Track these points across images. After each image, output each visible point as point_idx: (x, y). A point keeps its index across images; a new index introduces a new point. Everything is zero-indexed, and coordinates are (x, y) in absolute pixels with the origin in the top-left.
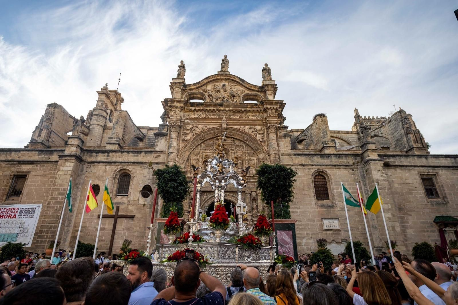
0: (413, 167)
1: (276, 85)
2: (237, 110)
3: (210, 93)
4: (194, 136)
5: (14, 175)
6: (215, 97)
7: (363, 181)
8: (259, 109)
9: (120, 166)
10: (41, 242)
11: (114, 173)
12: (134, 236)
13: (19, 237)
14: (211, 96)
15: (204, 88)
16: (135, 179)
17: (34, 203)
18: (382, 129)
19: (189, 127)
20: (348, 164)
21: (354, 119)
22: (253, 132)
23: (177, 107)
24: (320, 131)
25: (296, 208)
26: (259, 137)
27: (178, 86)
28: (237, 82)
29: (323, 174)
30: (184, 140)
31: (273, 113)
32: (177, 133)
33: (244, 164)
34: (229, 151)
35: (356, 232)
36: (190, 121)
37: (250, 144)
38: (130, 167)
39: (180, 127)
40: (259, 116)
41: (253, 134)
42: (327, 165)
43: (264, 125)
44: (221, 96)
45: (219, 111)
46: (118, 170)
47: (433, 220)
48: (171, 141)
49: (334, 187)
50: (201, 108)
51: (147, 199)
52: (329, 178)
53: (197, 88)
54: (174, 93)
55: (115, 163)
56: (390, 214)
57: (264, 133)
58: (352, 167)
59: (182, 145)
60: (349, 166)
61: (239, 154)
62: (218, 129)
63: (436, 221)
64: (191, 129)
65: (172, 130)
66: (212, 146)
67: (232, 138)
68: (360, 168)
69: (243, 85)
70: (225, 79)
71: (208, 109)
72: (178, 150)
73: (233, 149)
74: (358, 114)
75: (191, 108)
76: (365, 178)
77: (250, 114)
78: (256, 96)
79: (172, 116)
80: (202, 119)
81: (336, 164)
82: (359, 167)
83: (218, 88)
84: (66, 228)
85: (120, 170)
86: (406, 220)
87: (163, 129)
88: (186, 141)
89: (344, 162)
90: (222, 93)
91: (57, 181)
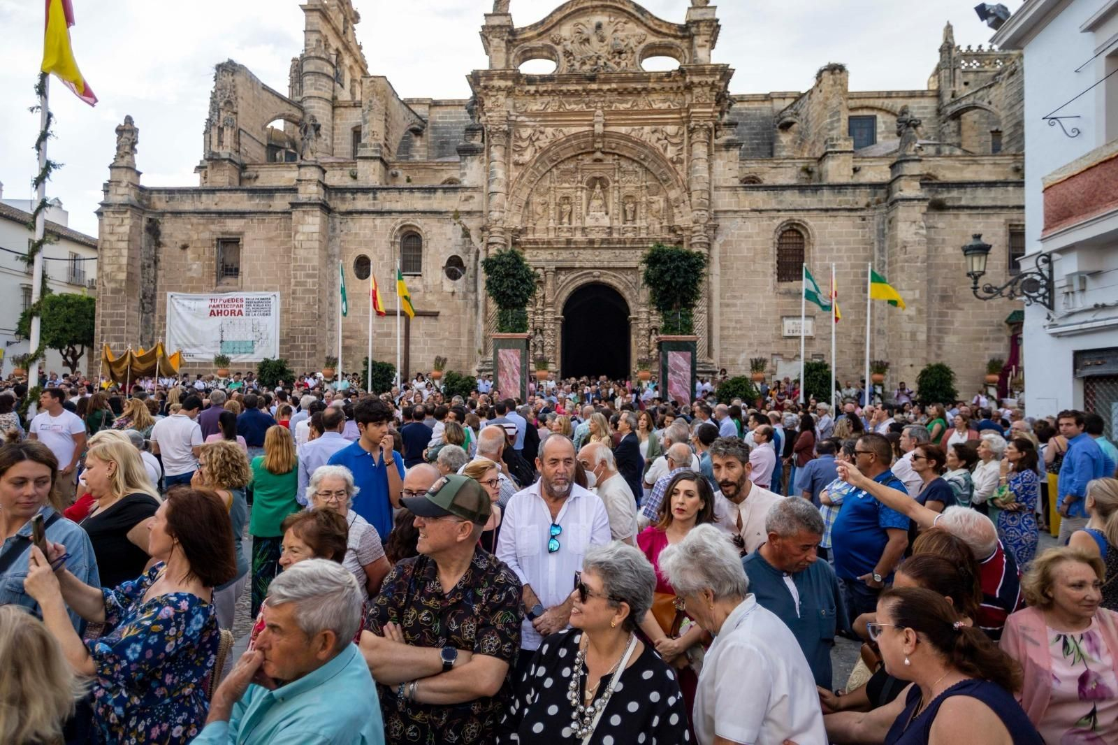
0: (997, 211)
1: (717, 20)
2: (626, 89)
3: (569, 47)
4: (538, 155)
5: (218, 239)
6: (579, 57)
7: (879, 242)
8: (675, 85)
9: (400, 220)
10: (298, 355)
11: (391, 234)
12: (442, 346)
13: (256, 346)
14: (571, 54)
15: (554, 32)
16: (431, 245)
17: (266, 290)
18: (992, 89)
19: (526, 133)
20: (856, 207)
21: (939, 54)
22: (659, 139)
23: (499, 89)
24: (826, 112)
25: (734, 297)
26: (671, 153)
27: (498, 35)
28: (629, 13)
29: (799, 229)
30: (517, 164)
31: (705, 94)
32: (503, 149)
33: (638, 211)
34: (608, 184)
35: (844, 341)
36: (527, 119)
37: (652, 167)
38: (419, 222)
39: (508, 134)
40: (674, 102)
41: (658, 145)
42: (809, 210)
43: (684, 123)
44: (592, 54)
45: (588, 92)
46: (397, 228)
47: (1004, 319)
48: (493, 168)
49: (818, 255)
50: (550, 87)
51: (458, 281)
52: (809, 238)
53: (540, 35)
54: (491, 49)
55: (390, 212)
56: (913, 309)
57: (681, 143)
58: (862, 214)
59: (515, 174)
60: (856, 210)
61: (630, 188)
62: (585, 135)
63: (1012, 320)
64: (530, 138)
65: (493, 142)
66: (573, 173)
67: (614, 154)
68: (880, 214)
69: (642, 22)
70: (602, 6)
71: (564, 88)
72: (507, 185)
73: (616, 178)
74: (950, 40)
75: (528, 88)
76: (884, 235)
77: (654, 96)
78: (671, 48)
79: (490, 110)
80: (552, 114)
81: (829, 207)
82: (877, 211)
83: (585, 31)
84: (329, 333)
85: (402, 228)
86: (949, 318)
87: (473, 136)
88: (523, 164)
89: (847, 202)
90: (595, 47)
91: (297, 251)
